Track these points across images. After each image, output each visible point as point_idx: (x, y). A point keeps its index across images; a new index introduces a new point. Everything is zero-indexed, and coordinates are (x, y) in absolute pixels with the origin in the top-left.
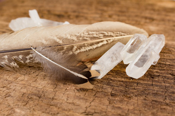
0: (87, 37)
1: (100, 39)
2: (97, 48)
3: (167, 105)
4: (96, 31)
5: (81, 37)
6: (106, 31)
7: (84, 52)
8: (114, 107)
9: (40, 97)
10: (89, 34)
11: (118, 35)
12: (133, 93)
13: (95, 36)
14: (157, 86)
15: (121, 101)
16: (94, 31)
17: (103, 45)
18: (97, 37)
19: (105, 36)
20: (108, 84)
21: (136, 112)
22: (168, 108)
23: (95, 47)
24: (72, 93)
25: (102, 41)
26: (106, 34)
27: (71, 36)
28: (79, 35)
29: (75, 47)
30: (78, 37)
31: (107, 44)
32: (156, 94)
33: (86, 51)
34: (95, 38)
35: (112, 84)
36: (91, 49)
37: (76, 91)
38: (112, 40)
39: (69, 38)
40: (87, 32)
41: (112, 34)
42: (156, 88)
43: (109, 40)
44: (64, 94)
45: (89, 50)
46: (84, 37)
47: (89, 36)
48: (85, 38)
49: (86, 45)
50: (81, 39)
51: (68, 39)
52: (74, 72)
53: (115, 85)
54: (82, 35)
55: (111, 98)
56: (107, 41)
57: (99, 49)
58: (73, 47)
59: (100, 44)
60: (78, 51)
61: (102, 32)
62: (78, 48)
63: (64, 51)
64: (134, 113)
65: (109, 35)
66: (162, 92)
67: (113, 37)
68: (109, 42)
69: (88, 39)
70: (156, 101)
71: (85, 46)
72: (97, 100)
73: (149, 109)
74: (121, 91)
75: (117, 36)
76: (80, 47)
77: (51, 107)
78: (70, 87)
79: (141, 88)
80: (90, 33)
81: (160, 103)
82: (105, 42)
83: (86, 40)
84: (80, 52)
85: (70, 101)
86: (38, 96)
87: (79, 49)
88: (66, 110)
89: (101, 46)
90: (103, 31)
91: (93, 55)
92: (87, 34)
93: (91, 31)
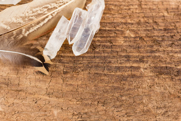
0: (32, 16)
1: (45, 14)
2: (44, 25)
3: (105, 75)
4: (40, 6)
5: (26, 17)
6: (48, 4)
7: (33, 31)
8: (67, 85)
9: (8, 85)
10: (33, 12)
11: (61, 4)
12: (80, 68)
13: (39, 12)
14: (98, 57)
15: (72, 78)
16: (37, 7)
17: (49, 21)
18: (42, 14)
19: (49, 10)
20: (60, 61)
21: (83, 86)
22: (106, 78)
23: (41, 24)
24: (32, 77)
25: (47, 17)
26: (50, 7)
27: (16, 19)
28: (23, 15)
29: (24, 30)
30: (23, 18)
31: (52, 18)
32: (97, 66)
33: (35, 30)
34: (40, 15)
35: (63, 61)
36: (39, 28)
37: (35, 73)
38: (56, 13)
39: (15, 21)
40: (31, 10)
41: (55, 5)
42: (97, 60)
43: (53, 13)
44: (26, 78)
45: (37, 29)
46: (29, 17)
47: (33, 14)
48: (31, 18)
49: (33, 25)
50: (27, 19)
51: (15, 23)
52: (29, 55)
53: (66, 62)
54: (27, 15)
55: (63, 75)
56: (52, 15)
57: (45, 25)
58: (21, 30)
59: (46, 20)
60: (28, 33)
61: (46, 6)
62: (26, 30)
63: (14, 36)
64: (82, 88)
65: (53, 7)
66: (102, 63)
67: (57, 8)
68: (54, 15)
69: (33, 18)
70: (97, 74)
71: (32, 27)
72: (54, 80)
73: (92, 82)
74: (71, 68)
75: (60, 6)
76: (28, 29)
77: (20, 93)
78: (29, 70)
79: (86, 62)
80: (34, 10)
81: (100, 75)
82: (50, 17)
83: (32, 20)
84: (30, 33)
85: (33, 84)
86: (6, 84)
87: (28, 30)
88: (32, 94)
89: (47, 22)
90: (46, 4)
91: (41, 32)
92: (31, 12)
93: (35, 8)
